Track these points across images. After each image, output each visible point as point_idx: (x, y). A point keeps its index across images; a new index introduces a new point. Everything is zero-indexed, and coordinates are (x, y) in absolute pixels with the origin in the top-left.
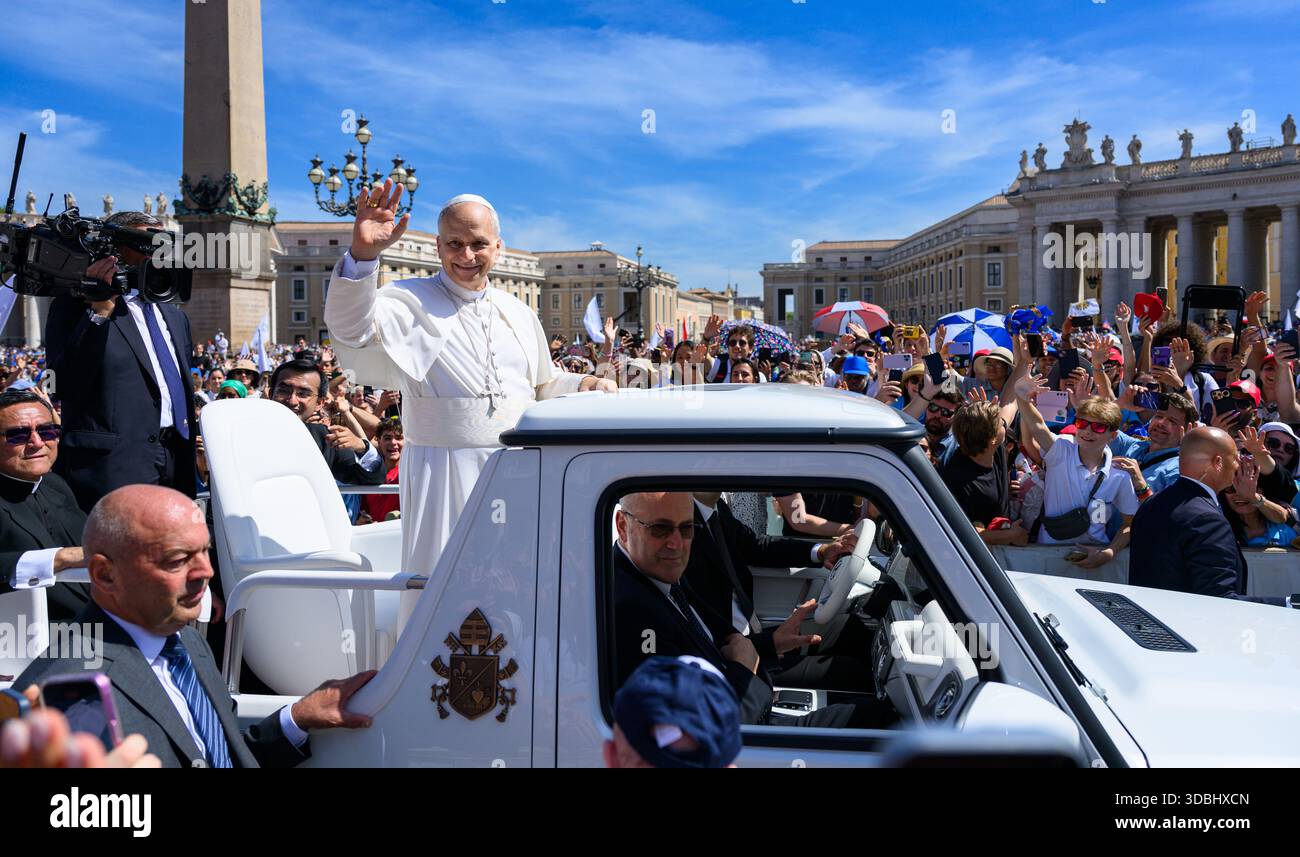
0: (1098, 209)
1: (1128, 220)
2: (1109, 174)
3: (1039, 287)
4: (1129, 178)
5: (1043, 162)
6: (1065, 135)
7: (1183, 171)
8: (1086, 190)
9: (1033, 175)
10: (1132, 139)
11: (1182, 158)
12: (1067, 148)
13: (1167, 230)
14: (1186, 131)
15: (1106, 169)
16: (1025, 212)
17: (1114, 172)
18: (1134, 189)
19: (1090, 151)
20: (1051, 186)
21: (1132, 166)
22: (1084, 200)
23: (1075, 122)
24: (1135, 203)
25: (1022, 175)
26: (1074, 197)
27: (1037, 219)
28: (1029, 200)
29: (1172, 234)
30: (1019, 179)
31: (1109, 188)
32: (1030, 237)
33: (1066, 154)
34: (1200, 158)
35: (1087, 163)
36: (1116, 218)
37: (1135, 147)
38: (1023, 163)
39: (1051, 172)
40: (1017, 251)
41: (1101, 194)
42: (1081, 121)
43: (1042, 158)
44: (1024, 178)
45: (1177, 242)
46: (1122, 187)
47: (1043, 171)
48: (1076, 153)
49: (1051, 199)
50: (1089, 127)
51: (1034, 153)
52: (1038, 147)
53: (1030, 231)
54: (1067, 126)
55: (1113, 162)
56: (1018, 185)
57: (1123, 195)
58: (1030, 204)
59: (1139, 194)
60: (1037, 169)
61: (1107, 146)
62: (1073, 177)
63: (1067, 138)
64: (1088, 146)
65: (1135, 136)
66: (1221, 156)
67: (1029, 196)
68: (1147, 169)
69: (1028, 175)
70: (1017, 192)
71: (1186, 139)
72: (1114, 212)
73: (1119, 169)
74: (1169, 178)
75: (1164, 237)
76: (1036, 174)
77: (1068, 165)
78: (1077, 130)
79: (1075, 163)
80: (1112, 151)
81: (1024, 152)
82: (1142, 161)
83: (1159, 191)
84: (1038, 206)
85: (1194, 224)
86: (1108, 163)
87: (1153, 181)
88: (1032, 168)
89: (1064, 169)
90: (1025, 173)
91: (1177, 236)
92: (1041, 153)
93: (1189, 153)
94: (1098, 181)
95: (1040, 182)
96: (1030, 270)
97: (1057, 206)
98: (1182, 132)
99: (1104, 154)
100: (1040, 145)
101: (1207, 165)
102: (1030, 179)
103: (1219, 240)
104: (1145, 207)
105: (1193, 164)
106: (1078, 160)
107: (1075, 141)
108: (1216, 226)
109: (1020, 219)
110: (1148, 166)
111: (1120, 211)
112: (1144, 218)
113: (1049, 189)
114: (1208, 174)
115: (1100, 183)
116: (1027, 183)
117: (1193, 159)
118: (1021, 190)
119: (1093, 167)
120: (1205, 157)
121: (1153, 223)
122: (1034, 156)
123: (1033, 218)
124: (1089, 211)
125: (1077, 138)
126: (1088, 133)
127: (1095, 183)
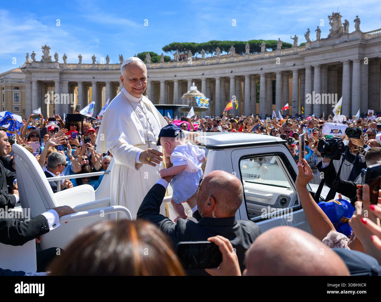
0: (53, 77)
1: (63, 82)
2: (57, 65)
3: (33, 103)
4: (63, 68)
5: (34, 58)
6: (42, 50)
7: (79, 68)
8: (49, 70)
9: (31, 63)
10: (64, 55)
11: (79, 64)
12: (43, 54)
13: (75, 86)
14: (80, 55)
15: (56, 64)
16: (28, 75)
17: (58, 65)
18: (65, 72)
19: (50, 57)
20: (37, 67)
21: (64, 64)
22: (49, 74)
23: (45, 46)
24: (65, 76)
25: (27, 62)
26: (45, 72)
27: (32, 78)
28: (29, 71)
29: (76, 88)
30: (26, 63)
31: (58, 70)
32: (30, 85)
33: (43, 56)
34: (84, 64)
35: (49, 61)
36: (59, 81)
37: (65, 58)
38: (27, 57)
39: (37, 62)
40: (25, 89)
41: (54, 72)
42: (48, 46)
43: (34, 57)
44: (27, 63)
45: (78, 91)
46: (61, 70)
47: (34, 61)
48: (46, 57)
49: (38, 72)
50: (50, 48)
51: (31, 54)
52: (32, 52)
53: (30, 83)
54: (43, 47)
55: (58, 62)
56: (25, 65)
57: (61, 73)
58: (30, 73)
59: (66, 73)
60: (32, 61)
61: (56, 56)
62: (45, 65)
63: (43, 51)
64: (50, 55)
65: (65, 54)
66: (90, 64)
67: (30, 70)
68: (69, 65)
69: (29, 62)
70: (25, 68)
71: (80, 57)
72: (58, 79)
73: (60, 64)
74: (75, 70)
75: (74, 89)
76: (32, 62)
77: (43, 60)
78: (46, 49)
79: (45, 60)
80: (58, 58)
81: (27, 54)
82: (67, 63)
83: (72, 73)
84: (33, 74)
85: (83, 85)
86: (56, 62)
87: (71, 70)
88: (30, 60)
89: (42, 62)
90: (28, 61)
91: (78, 89)
92: (33, 55)
93: (81, 62)
94: (53, 67)
95: (34, 65)
96: (30, 97)
97: (39, 75)
98: (79, 55)
99: (55, 58)
100: (33, 52)
101: (86, 67)
102: (30, 64)
103: (90, 91)
104: (68, 78)
105: (82, 66)
106: (46, 60)
107: (46, 52)
108: (89, 86)
109: (26, 78)
110: (69, 64)
111: (60, 79)
112: (67, 82)
113: (36, 68)
114: (86, 70)
115: (54, 68)
116: (29, 65)
117: (82, 64)
118: (27, 67)
119: (51, 62)
120: (86, 64)
121: (71, 84)
122: (31, 56)
123: (31, 78)
124: (50, 77)
125: (46, 51)
126: (50, 50)
127: (52, 68)
